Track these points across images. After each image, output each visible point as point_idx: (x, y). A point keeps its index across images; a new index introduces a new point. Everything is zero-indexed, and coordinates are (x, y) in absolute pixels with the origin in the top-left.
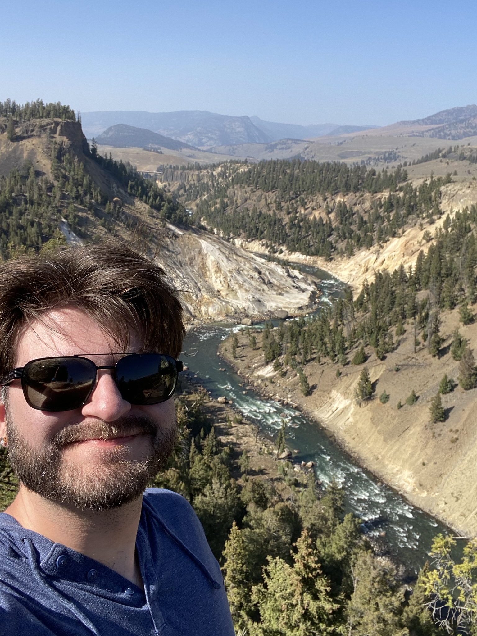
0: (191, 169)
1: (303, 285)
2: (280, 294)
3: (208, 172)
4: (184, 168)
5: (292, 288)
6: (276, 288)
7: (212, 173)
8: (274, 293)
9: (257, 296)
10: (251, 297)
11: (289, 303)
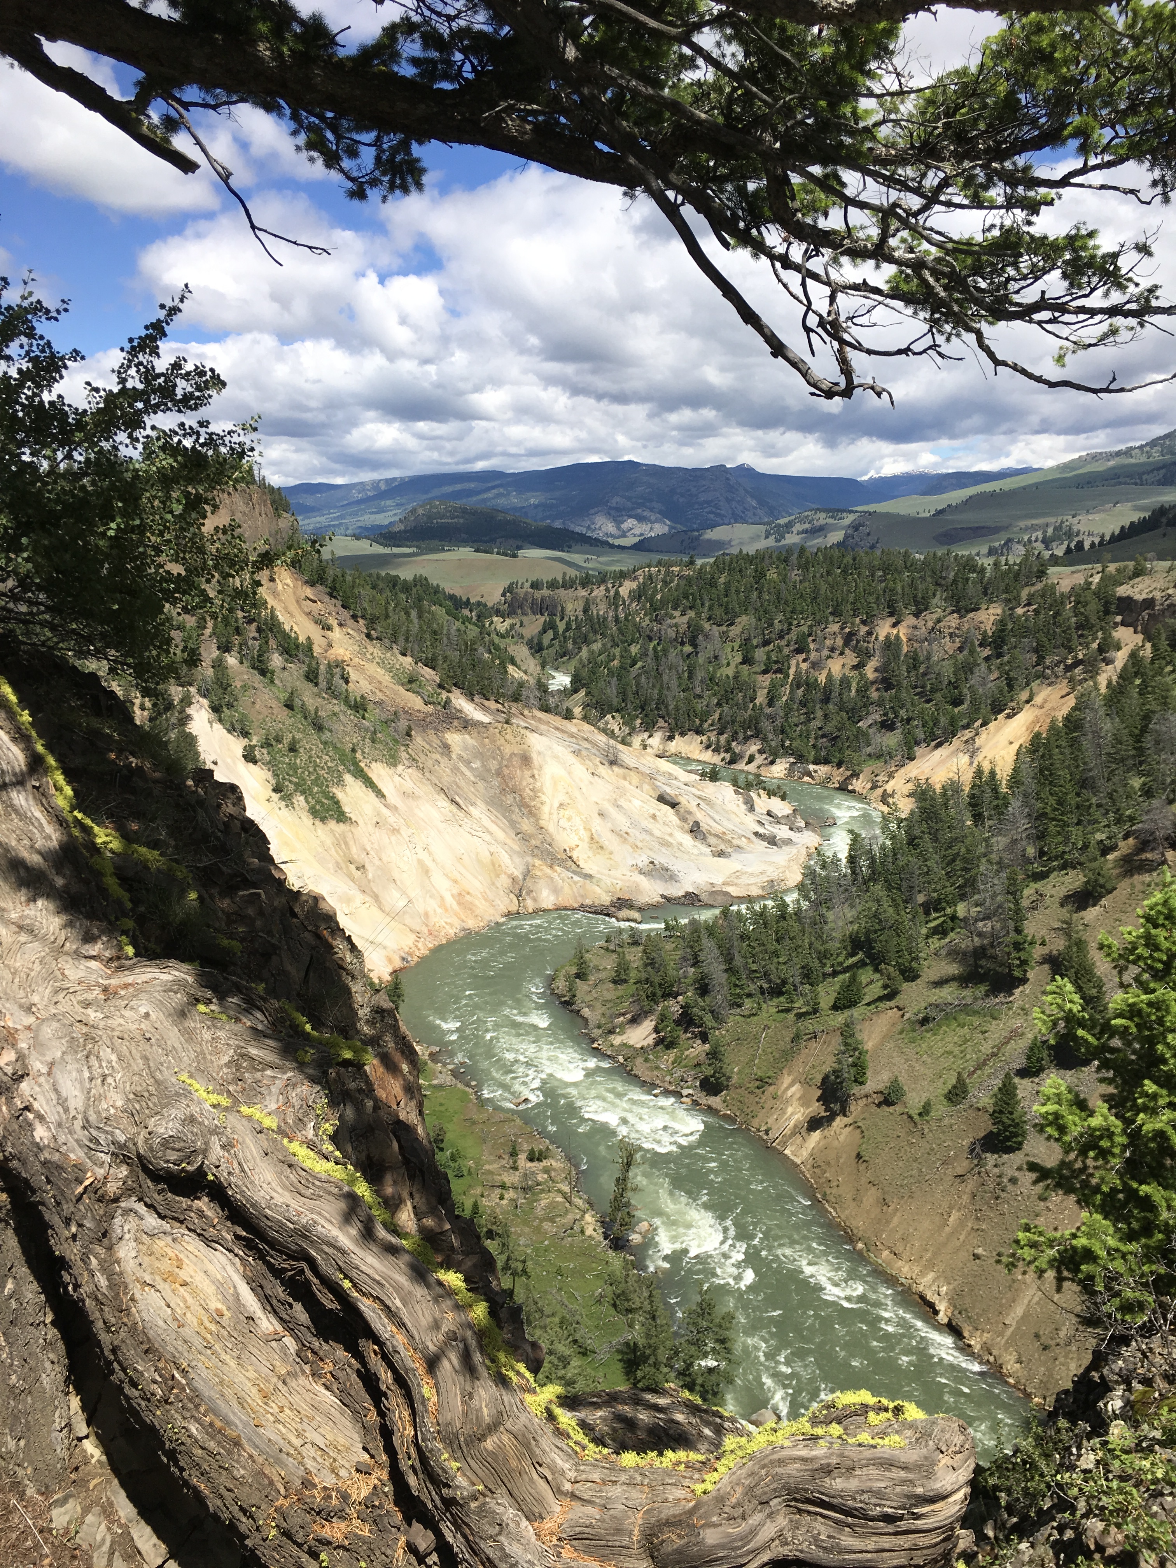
0: (568, 584)
1: (782, 832)
2: (721, 854)
3: (607, 590)
4: (553, 585)
5: (753, 837)
6: (712, 840)
7: (617, 593)
8: (708, 850)
9: (662, 859)
10: (647, 861)
11: (738, 874)
